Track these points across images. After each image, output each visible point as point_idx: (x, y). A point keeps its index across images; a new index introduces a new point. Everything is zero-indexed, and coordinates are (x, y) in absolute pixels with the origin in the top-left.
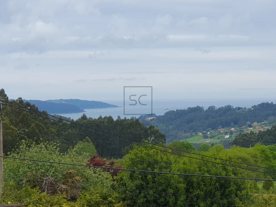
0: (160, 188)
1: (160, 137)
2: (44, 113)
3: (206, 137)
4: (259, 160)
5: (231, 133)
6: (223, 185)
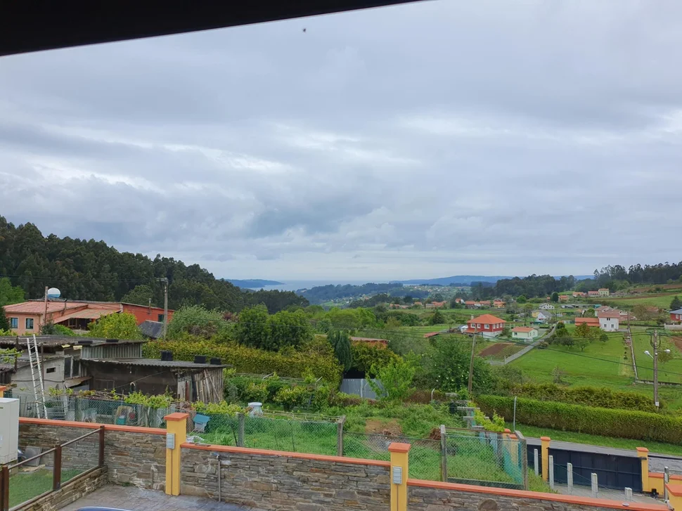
0: (258, 332)
1: (307, 302)
2: (238, 288)
3: (335, 302)
4: (360, 316)
5: (350, 300)
6: (294, 330)
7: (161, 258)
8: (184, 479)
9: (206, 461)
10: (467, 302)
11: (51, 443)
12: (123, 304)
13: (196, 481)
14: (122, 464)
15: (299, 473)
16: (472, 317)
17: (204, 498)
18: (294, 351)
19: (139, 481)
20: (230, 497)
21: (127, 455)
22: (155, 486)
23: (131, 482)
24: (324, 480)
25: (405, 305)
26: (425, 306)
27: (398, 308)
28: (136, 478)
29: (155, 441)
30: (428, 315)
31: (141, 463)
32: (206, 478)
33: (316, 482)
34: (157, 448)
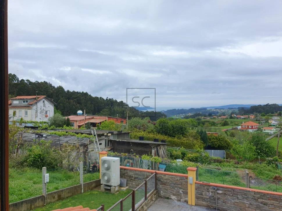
0: (166, 129)
1: (166, 116)
3: (177, 116)
4: (190, 122)
5: (183, 115)
6: (181, 128)
7: (108, 99)
8: (197, 198)
9: (208, 190)
10: (237, 116)
11: (131, 177)
12: (108, 117)
13: (203, 199)
14: (165, 189)
15: (262, 200)
16: (243, 123)
17: (208, 207)
18: (182, 137)
19: (173, 197)
20: (222, 208)
21: (167, 185)
22: (182, 200)
23: (170, 197)
24: (277, 204)
25: (209, 117)
26: (218, 118)
27: (206, 119)
28: (172, 196)
29: (182, 180)
30: (220, 122)
31: (175, 189)
32: (209, 198)
33: (272, 205)
34: (183, 183)
